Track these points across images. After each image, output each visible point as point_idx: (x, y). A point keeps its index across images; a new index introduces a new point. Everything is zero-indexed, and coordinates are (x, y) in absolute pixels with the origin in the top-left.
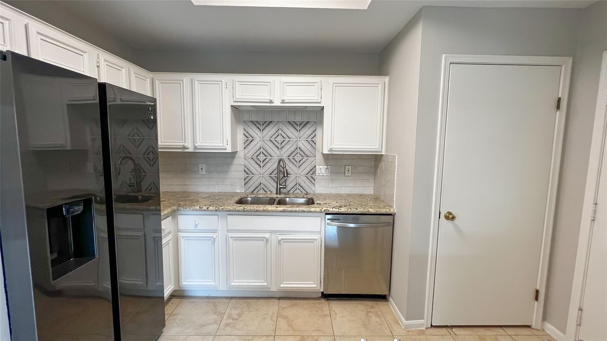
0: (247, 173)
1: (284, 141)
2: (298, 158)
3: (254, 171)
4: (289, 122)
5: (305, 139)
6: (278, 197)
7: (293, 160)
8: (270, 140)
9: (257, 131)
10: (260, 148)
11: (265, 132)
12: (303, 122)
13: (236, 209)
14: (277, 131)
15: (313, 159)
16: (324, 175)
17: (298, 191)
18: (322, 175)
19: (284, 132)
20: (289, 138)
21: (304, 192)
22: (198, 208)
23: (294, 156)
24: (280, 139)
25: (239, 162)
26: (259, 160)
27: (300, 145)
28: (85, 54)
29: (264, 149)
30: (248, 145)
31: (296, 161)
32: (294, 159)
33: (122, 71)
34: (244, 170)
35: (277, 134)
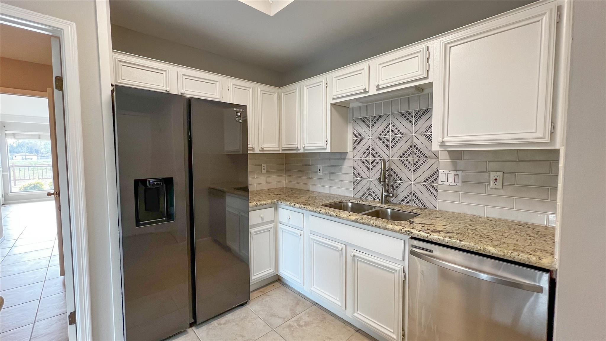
0: (356, 176)
1: (395, 138)
2: (413, 159)
3: (363, 174)
4: (401, 113)
5: (423, 134)
6: (381, 207)
7: (406, 163)
8: (379, 138)
9: (366, 128)
10: (369, 148)
11: (374, 128)
12: (419, 111)
13: (314, 210)
14: (387, 126)
15: (434, 160)
16: (451, 184)
17: (412, 203)
18: (448, 184)
19: (395, 127)
20: (402, 134)
21: (421, 206)
22: (289, 203)
23: (407, 157)
24: (390, 136)
25: (349, 163)
26: (367, 162)
27: (416, 142)
28: (217, 83)
29: (373, 149)
30: (357, 145)
31: (410, 164)
32: (407, 160)
33: (250, 91)
34: (353, 173)
35: (387, 130)
